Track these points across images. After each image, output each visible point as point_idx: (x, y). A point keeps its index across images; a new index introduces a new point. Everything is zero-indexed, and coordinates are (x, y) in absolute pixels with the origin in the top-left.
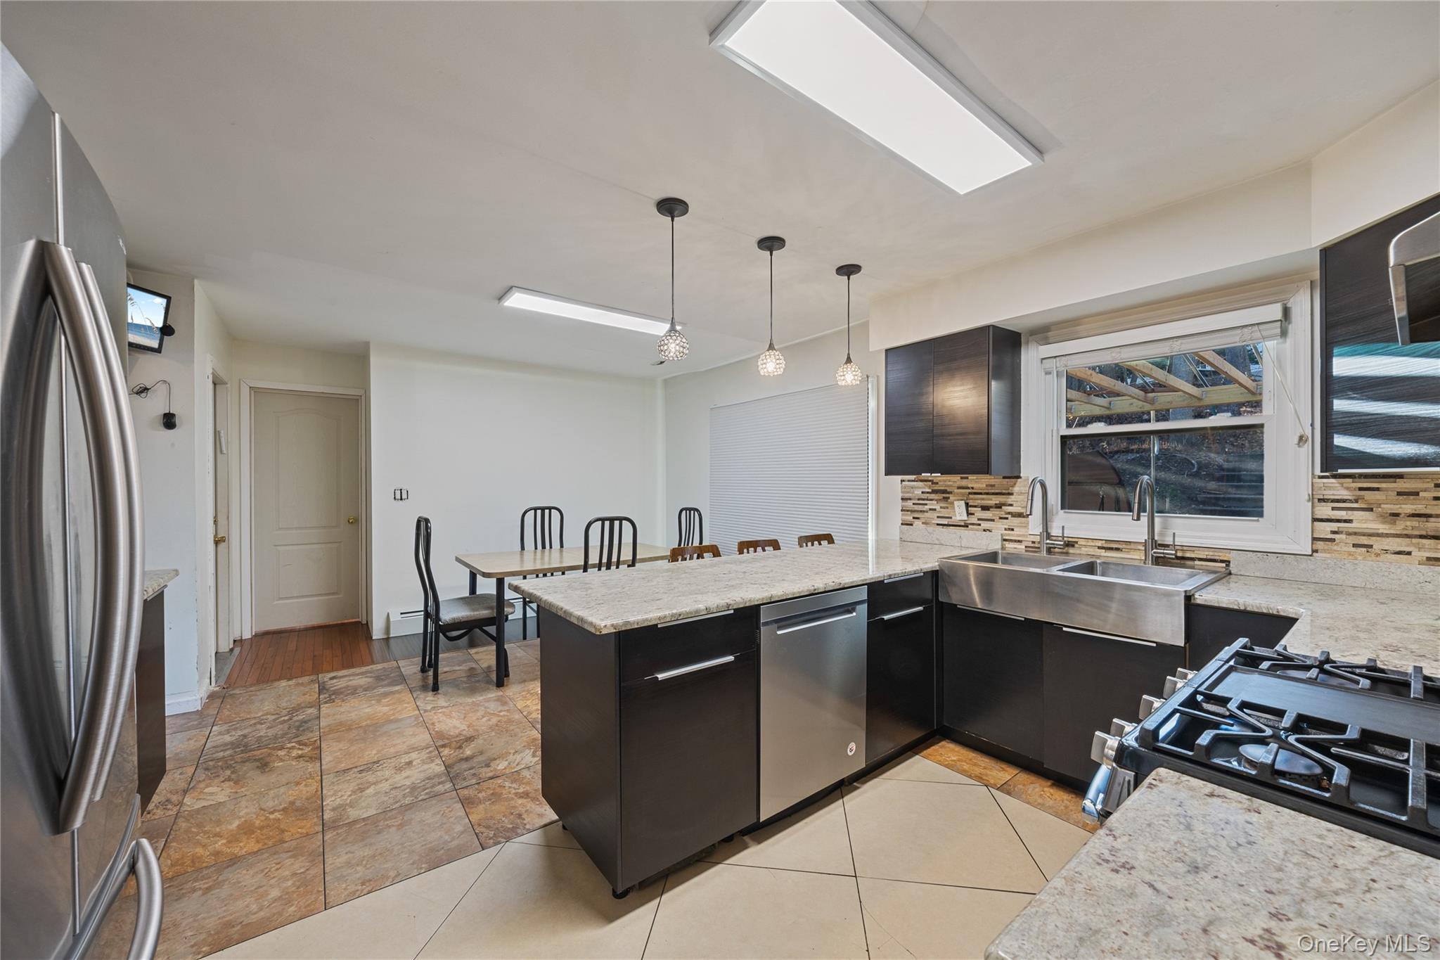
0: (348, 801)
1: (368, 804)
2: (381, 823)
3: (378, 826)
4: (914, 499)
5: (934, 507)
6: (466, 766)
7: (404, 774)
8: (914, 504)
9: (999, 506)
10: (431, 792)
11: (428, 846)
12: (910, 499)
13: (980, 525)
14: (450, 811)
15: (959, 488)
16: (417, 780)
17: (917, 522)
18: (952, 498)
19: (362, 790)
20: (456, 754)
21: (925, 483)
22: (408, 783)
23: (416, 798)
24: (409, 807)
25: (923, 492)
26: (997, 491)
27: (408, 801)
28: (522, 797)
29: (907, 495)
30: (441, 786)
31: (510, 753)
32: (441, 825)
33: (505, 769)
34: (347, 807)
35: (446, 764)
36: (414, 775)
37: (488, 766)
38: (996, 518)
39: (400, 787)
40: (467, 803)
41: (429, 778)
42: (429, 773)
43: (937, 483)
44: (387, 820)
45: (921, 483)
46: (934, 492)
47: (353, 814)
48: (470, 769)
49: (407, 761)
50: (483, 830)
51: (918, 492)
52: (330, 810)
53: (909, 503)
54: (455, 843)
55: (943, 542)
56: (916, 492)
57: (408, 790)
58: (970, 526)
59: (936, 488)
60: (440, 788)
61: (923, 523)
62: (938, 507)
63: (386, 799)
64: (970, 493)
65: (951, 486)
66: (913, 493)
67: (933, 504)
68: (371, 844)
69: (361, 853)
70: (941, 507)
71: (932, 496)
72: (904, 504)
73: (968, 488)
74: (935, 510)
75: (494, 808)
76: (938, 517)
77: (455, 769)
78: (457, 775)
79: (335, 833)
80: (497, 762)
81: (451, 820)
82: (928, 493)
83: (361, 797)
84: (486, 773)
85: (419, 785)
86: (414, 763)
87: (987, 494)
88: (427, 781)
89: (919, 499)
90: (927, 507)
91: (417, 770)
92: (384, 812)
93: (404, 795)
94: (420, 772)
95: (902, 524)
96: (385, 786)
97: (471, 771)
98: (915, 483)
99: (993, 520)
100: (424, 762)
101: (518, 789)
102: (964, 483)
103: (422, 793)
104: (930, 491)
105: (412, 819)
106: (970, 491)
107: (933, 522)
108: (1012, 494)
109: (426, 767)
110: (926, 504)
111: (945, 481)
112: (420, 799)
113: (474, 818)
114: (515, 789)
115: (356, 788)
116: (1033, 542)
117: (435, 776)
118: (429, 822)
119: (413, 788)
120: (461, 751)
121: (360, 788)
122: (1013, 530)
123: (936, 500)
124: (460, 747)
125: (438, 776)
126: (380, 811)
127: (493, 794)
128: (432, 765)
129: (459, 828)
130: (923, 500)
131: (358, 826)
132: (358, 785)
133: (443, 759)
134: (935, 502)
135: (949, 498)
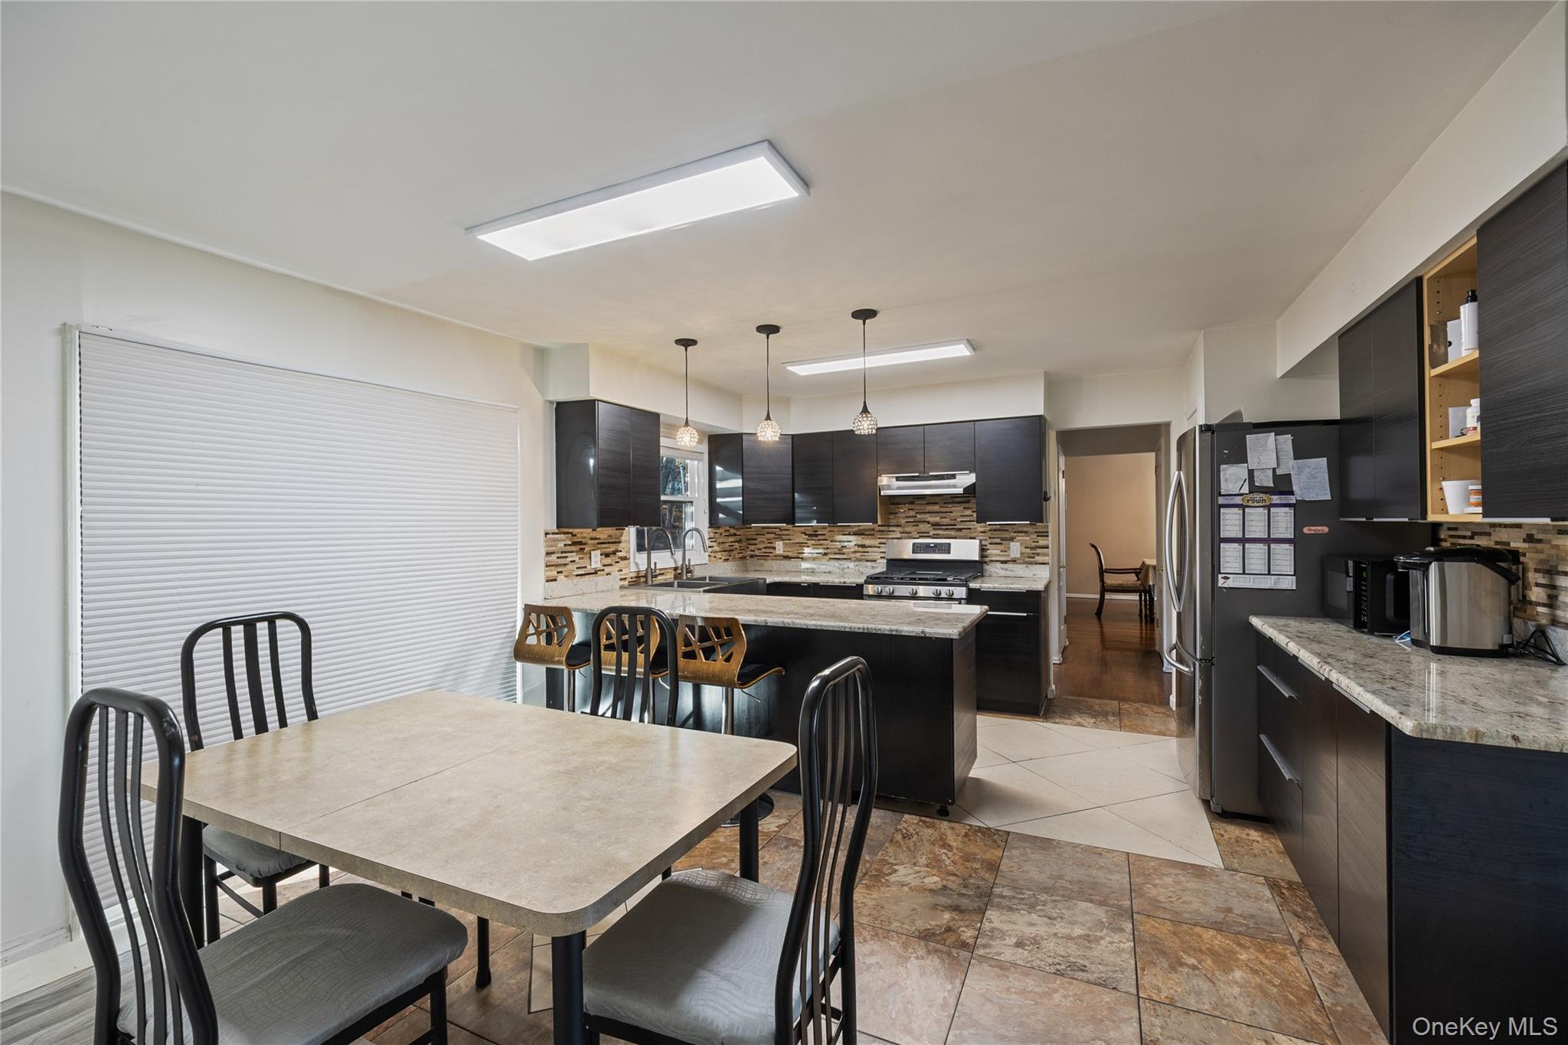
0: (1105, 931)
1: (1084, 915)
2: (1076, 889)
3: (1080, 888)
4: (558, 553)
5: (574, 559)
6: (965, 901)
7: (1030, 931)
8: (558, 558)
9: (614, 553)
10: (1018, 893)
11: (1045, 852)
12: (553, 553)
13: (604, 570)
14: (1013, 867)
15: (592, 539)
16: (1023, 915)
17: (561, 577)
18: (587, 549)
19: (1087, 937)
20: (960, 923)
21: (567, 535)
22: (1034, 916)
23: (1035, 896)
24: (1046, 890)
25: (565, 545)
26: (613, 540)
27: (1044, 897)
28: (949, 846)
29: (551, 549)
30: (1004, 894)
31: (910, 888)
32: (1027, 861)
33: (934, 875)
34: (1107, 925)
35: (981, 916)
36: (1024, 924)
37: (945, 888)
38: (613, 563)
39: (1045, 916)
40: (994, 867)
41: (1010, 909)
42: (1007, 916)
43: (576, 535)
44: (1071, 889)
45: (563, 536)
46: (574, 544)
47: (1101, 913)
48: (965, 894)
49: (1020, 950)
50: (999, 842)
51: (561, 545)
52: (1125, 932)
53: (554, 558)
54: (1025, 845)
55: (585, 591)
56: (559, 545)
57: (1039, 907)
58: (599, 573)
59: (576, 539)
60: (1006, 892)
61: (565, 576)
62: (576, 559)
63: (1064, 911)
64: (598, 543)
65: (585, 538)
66: (556, 546)
67: (573, 556)
68: (1089, 876)
69: (1099, 874)
70: (580, 558)
71: (573, 548)
72: (549, 559)
73: (597, 539)
74: (574, 561)
75: (977, 851)
76: (577, 568)
77: (976, 905)
78: (980, 896)
79: (1120, 903)
80: (932, 886)
81: (1016, 860)
82: (569, 545)
83: (1090, 928)
84: (954, 882)
85: (1024, 907)
86: (1014, 940)
87: (608, 543)
88: (1014, 907)
89: (562, 553)
90: (569, 559)
91: (1017, 927)
92: (1070, 898)
93: (1044, 905)
94: (1014, 923)
95: (547, 581)
96: (1060, 928)
97: (965, 892)
98: (558, 536)
99: (611, 565)
100: (1003, 935)
101: (945, 853)
102: (594, 534)
103: (1026, 896)
104: (570, 543)
105: (1048, 878)
106: (598, 541)
107: (574, 573)
108: (620, 542)
109: (1004, 927)
110: (567, 557)
111: (581, 533)
112: (1032, 892)
113: (998, 853)
114: (947, 855)
115: (1093, 946)
116: (632, 578)
117: (1003, 908)
118: (1035, 869)
119: (1032, 908)
120: (951, 924)
121: (1089, 941)
122: (621, 570)
123: (576, 552)
124: (949, 929)
125: (1000, 907)
126: (1074, 902)
127: (969, 861)
128: (996, 924)
129: (1015, 852)
130: (565, 552)
131: (1098, 898)
132: (1091, 948)
133: (979, 925)
134: (574, 554)
135: (584, 549)
